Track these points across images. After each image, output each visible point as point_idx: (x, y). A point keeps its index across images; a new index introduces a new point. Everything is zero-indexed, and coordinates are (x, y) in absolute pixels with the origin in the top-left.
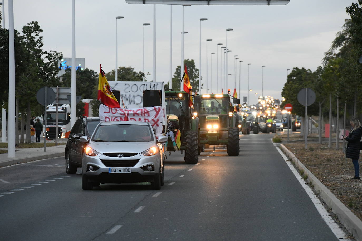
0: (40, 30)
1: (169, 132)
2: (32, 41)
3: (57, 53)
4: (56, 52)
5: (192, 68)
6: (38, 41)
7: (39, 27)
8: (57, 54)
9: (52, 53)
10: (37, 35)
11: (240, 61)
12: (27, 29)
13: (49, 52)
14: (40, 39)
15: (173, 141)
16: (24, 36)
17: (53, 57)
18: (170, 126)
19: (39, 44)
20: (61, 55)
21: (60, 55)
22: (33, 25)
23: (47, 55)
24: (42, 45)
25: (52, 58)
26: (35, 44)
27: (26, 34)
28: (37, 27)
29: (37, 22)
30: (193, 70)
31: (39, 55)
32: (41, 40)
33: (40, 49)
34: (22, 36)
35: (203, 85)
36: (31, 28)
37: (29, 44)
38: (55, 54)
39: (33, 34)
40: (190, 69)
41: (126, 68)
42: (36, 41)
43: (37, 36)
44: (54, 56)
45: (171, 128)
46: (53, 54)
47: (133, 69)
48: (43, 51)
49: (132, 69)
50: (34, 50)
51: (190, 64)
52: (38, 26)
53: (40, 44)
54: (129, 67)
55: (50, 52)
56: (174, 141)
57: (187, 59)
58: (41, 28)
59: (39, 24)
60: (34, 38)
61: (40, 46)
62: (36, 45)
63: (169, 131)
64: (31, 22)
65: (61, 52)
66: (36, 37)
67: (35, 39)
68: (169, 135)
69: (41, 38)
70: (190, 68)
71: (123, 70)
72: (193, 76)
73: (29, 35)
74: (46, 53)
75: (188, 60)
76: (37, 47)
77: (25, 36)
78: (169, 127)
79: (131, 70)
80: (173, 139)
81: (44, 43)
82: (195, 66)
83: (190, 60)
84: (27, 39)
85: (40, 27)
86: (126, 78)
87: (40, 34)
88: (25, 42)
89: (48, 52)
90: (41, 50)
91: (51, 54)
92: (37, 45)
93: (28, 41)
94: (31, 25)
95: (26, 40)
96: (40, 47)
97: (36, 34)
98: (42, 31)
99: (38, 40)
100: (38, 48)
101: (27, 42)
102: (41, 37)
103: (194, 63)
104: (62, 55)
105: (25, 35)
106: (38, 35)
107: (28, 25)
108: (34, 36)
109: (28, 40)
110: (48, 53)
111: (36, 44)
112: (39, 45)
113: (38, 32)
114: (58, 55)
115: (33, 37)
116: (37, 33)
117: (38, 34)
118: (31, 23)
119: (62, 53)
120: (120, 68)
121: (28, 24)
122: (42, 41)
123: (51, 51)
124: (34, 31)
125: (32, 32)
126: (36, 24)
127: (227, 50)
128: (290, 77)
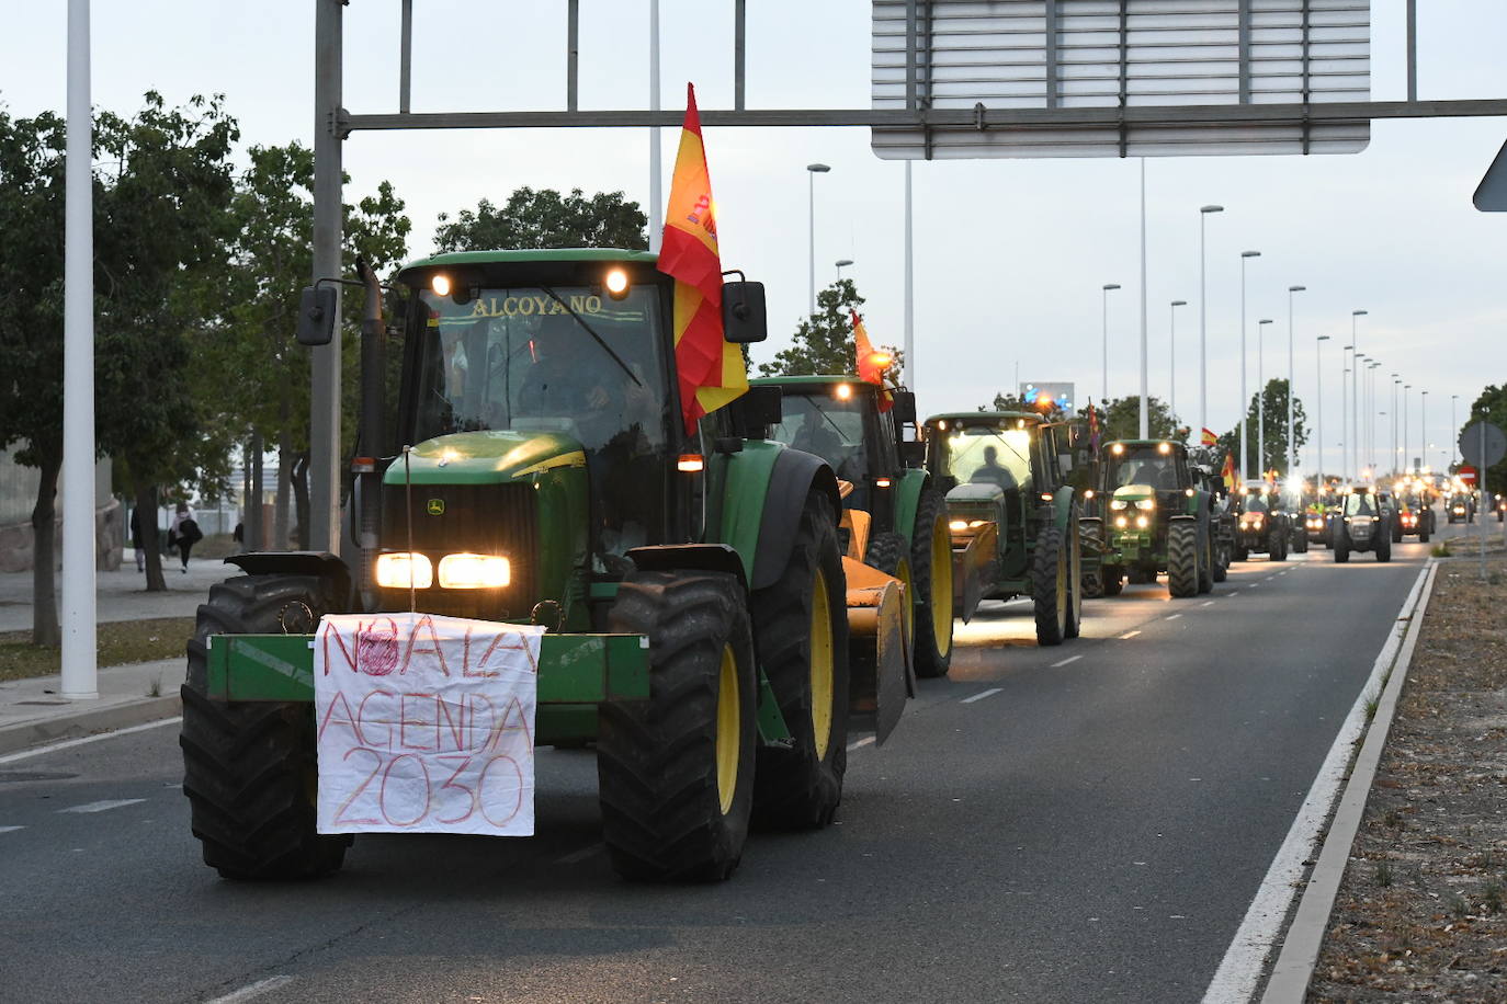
0: (857, 300)
4: (894, 349)
5: (1284, 397)
6: (854, 326)
7: (853, 291)
10: (850, 311)
11: (1407, 387)
12: (828, 299)
14: (857, 321)
19: (854, 331)
22: (842, 288)
27: (827, 308)
28: (851, 294)
29: (850, 282)
30: (1288, 400)
32: (859, 322)
35: (1309, 431)
36: (836, 293)
39: (843, 310)
40: (1282, 400)
42: (849, 325)
43: (850, 314)
51: (1281, 389)
52: (852, 289)
57: (1274, 378)
58: (859, 294)
59: (855, 285)
60: (845, 317)
62: (849, 336)
64: (839, 282)
66: (848, 315)
67: (846, 321)
69: (859, 317)
72: (1289, 413)
73: (833, 312)
75: (1276, 379)
76: (850, 339)
77: (824, 315)
82: (1291, 392)
83: (1282, 380)
84: (828, 320)
85: (857, 292)
87: (858, 309)
88: (825, 329)
92: (852, 335)
93: (831, 327)
94: (836, 289)
95: (826, 323)
97: (850, 309)
98: (863, 301)
99: (853, 323)
100: (853, 342)
101: (828, 327)
102: (860, 315)
103: (1289, 387)
105: (825, 312)
106: (852, 312)
107: (829, 289)
108: (846, 314)
109: (831, 322)
113: (852, 303)
115: (841, 315)
116: (850, 305)
117: (854, 309)
118: (838, 285)
121: (831, 286)
122: (862, 324)
124: (844, 302)
125: (839, 305)
126: (848, 285)
127: (1370, 364)
128: (1477, 407)
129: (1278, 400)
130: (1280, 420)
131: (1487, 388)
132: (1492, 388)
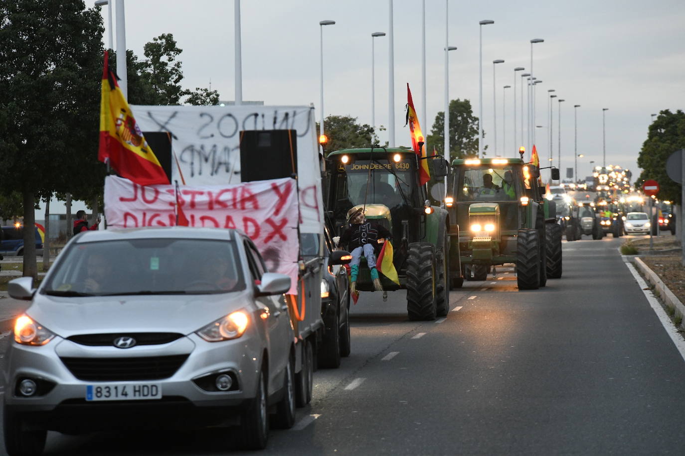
0: (176, 51)
1: (363, 247)
2: (162, 71)
3: (209, 92)
4: (206, 90)
5: (465, 116)
6: (174, 71)
7: (174, 44)
8: (208, 95)
9: (199, 92)
10: (170, 60)
12: (152, 50)
13: (193, 90)
14: (176, 68)
15: (372, 268)
16: (147, 61)
17: (201, 100)
18: (366, 231)
19: (174, 75)
20: (216, 97)
21: (214, 95)
22: (164, 41)
23: (189, 96)
24: (180, 77)
25: (199, 103)
26: (167, 76)
27: (152, 57)
28: (170, 45)
29: (170, 36)
30: (468, 119)
31: (176, 96)
32: (178, 69)
33: (177, 85)
34: (143, 61)
35: (486, 147)
36: (160, 46)
37: (156, 76)
38: (205, 94)
39: (164, 59)
40: (463, 118)
41: (340, 118)
42: (170, 70)
43: (171, 62)
44: (203, 98)
45: (369, 235)
46: (202, 95)
47: (354, 120)
48: (183, 89)
49: (351, 119)
50: (166, 87)
51: (463, 108)
52: (173, 42)
53: (177, 77)
54: (346, 116)
55: (196, 91)
56: (374, 267)
57: (455, 99)
58: (178, 46)
59: (174, 39)
60: (166, 64)
61: (177, 79)
62: (170, 79)
63: (365, 244)
64: (161, 35)
65: (216, 91)
66: (169, 63)
67: (167, 68)
68: (363, 254)
69: (178, 65)
70: (462, 115)
71: (335, 123)
72: (469, 130)
73: (156, 61)
74: (188, 92)
75: (459, 100)
76: (171, 82)
77: (149, 62)
78: (364, 235)
79: (351, 122)
80: (371, 263)
81: (183, 75)
82: (471, 112)
83: (462, 100)
84: (152, 67)
85: (176, 44)
86: (339, 138)
87: (177, 58)
88: (149, 74)
89: (191, 91)
90: (179, 87)
91: (197, 94)
92: (172, 79)
93: (154, 72)
94: (159, 42)
95: (150, 69)
96: (176, 82)
97: (170, 58)
98: (180, 51)
99: (173, 69)
100: (173, 84)
101: (152, 72)
102: (179, 63)
103: (470, 107)
104: (218, 95)
105: (150, 60)
106: (172, 60)
107: (154, 42)
108: (166, 61)
109: (154, 68)
110: (192, 93)
111: (170, 77)
112: (175, 77)
113: (172, 53)
114: (211, 96)
115: (163, 62)
116: (170, 55)
117: (173, 58)
118: (161, 38)
119: (218, 93)
120: (329, 118)
121: (155, 39)
122: (180, 70)
123: (197, 89)
124: (165, 52)
125: (162, 55)
126: (169, 38)
127: (534, 81)
128: (653, 128)
129: (460, 118)
130: (461, 137)
131: (662, 112)
132: (667, 112)
